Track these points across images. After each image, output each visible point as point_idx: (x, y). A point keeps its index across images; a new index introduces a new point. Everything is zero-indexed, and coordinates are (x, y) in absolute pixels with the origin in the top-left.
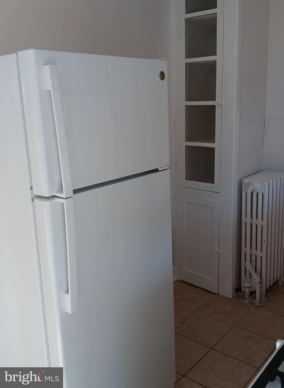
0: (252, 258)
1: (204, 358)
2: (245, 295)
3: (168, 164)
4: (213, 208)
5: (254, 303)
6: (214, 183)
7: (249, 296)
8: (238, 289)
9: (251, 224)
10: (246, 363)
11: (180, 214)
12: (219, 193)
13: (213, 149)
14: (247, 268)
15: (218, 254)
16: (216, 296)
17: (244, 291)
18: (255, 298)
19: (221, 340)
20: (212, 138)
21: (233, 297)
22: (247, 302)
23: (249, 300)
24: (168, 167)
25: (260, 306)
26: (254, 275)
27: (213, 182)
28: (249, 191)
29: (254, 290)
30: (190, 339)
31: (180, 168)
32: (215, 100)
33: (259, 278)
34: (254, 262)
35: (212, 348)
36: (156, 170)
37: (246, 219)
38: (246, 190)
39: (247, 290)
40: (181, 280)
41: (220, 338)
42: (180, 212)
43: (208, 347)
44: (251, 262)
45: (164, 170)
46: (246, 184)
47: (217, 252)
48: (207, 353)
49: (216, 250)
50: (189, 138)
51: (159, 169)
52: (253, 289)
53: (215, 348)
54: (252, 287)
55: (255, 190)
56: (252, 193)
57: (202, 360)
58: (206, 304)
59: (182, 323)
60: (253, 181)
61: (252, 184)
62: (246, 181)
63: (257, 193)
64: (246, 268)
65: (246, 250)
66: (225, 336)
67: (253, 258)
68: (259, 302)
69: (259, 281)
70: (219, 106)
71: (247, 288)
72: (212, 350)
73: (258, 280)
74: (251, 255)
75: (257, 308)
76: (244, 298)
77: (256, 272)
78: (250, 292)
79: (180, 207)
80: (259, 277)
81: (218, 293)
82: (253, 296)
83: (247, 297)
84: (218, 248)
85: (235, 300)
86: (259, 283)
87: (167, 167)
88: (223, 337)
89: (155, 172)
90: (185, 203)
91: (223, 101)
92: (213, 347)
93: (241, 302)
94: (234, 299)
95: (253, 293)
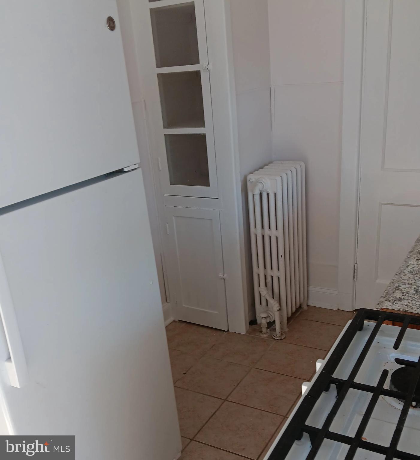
0: (267, 281)
1: (216, 413)
2: (261, 328)
3: (138, 161)
4: (211, 220)
5: (274, 336)
6: (209, 186)
7: (267, 328)
8: (253, 322)
9: (263, 237)
10: (269, 412)
11: (168, 234)
12: (218, 198)
13: (204, 136)
14: (262, 293)
15: (223, 280)
16: (226, 333)
17: (261, 324)
18: (275, 330)
19: (236, 387)
20: (200, 120)
21: (247, 332)
22: (265, 336)
23: (268, 333)
24: (139, 165)
25: (281, 339)
26: (271, 301)
27: (208, 184)
28: (257, 192)
29: (273, 320)
30: (197, 392)
31: (160, 169)
32: (199, 63)
33: (278, 305)
34: (269, 284)
35: (225, 400)
36: (121, 172)
37: (256, 231)
38: (252, 191)
39: (264, 322)
40: (179, 320)
41: (234, 386)
42: (168, 230)
43: (221, 399)
44: (266, 286)
45: (133, 170)
46: (252, 182)
47: (222, 278)
48: (220, 407)
49: (221, 275)
50: (169, 123)
51: (126, 170)
52: (271, 318)
53: (230, 399)
54: (269, 316)
55: (264, 189)
56: (261, 194)
57: (213, 416)
58: (214, 345)
59: (185, 374)
60: (260, 178)
61: (260, 182)
62: (252, 178)
63: (268, 194)
64: (260, 294)
65: (259, 271)
66: (240, 382)
67: (269, 279)
68: (280, 333)
69: (278, 309)
70: (205, 71)
71: (264, 318)
72: (226, 403)
73: (276, 307)
74: (265, 276)
75: (278, 342)
76: (261, 332)
77: (273, 298)
78: (267, 323)
79: (167, 224)
80: (278, 303)
81: (228, 330)
82: (272, 327)
83: (264, 330)
84: (223, 272)
85: (250, 336)
86: (278, 310)
87: (137, 166)
88: (238, 384)
89: (119, 174)
90: (174, 218)
91: (210, 64)
92: (227, 398)
93: (257, 337)
94: (248, 335)
95: (271, 324)
